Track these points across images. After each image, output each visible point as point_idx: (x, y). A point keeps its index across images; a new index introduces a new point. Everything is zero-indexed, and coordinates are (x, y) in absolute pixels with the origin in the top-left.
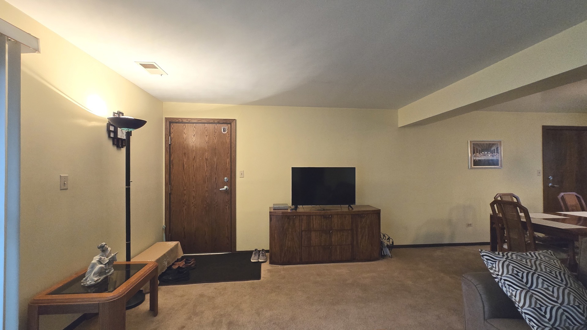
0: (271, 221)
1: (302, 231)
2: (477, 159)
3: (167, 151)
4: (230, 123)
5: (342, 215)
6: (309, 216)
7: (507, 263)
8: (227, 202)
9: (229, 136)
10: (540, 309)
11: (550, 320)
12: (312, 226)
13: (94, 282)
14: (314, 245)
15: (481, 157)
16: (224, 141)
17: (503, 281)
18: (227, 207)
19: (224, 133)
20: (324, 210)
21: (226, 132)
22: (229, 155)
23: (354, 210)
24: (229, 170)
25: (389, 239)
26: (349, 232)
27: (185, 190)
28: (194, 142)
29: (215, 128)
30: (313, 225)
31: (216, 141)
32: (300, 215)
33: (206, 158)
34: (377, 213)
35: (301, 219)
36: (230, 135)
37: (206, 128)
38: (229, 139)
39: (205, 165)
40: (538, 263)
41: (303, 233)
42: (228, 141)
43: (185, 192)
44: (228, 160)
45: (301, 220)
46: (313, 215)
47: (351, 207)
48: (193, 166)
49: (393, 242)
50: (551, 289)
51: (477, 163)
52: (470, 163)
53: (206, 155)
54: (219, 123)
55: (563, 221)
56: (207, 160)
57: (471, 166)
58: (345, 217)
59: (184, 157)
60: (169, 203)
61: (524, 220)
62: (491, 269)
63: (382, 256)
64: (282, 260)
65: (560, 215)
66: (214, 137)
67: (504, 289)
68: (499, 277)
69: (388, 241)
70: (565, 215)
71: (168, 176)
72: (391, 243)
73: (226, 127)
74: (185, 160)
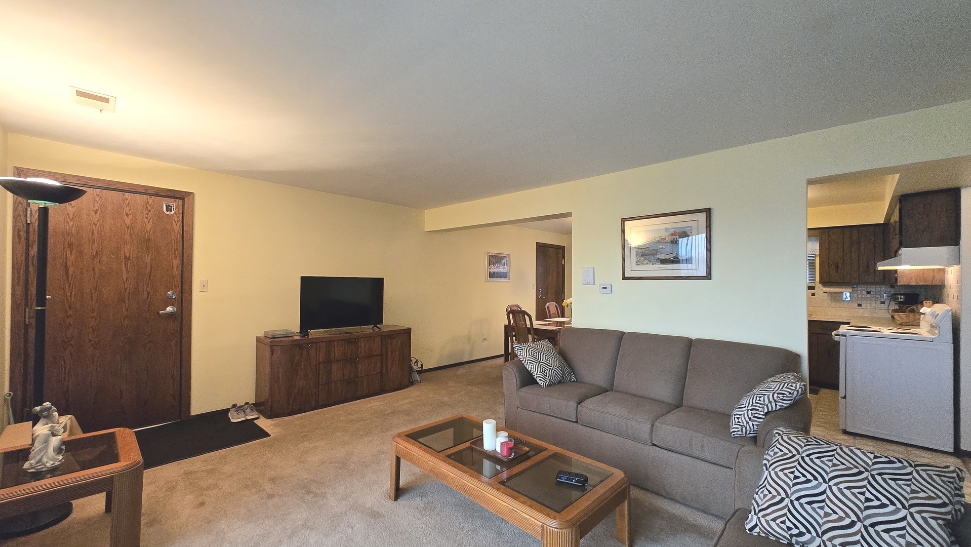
0: (272, 355)
1: (319, 364)
2: (492, 271)
3: (19, 237)
4: (182, 197)
5: (368, 337)
6: (329, 342)
7: (528, 349)
8: (172, 334)
9: (178, 221)
10: (544, 372)
11: (549, 377)
12: (333, 355)
13: (59, 461)
14: (336, 380)
15: (494, 269)
16: (168, 227)
17: (527, 361)
18: (173, 343)
19: (168, 213)
20: (346, 333)
21: (173, 212)
22: (179, 253)
23: (382, 330)
24: (177, 280)
25: (416, 362)
26: (378, 357)
27: (69, 316)
28: (95, 225)
29: (148, 202)
30: (335, 355)
31: (149, 227)
32: (316, 342)
33: (126, 257)
34: (408, 332)
35: (318, 347)
36: (180, 218)
37: (127, 199)
38: (179, 224)
39: (124, 269)
40: (543, 346)
41: (321, 365)
42: (177, 228)
43: (71, 320)
44: (176, 262)
45: (318, 350)
46: (334, 341)
47: (378, 327)
48: (93, 269)
49: (422, 365)
50: (549, 360)
51: (492, 275)
52: (487, 275)
53: (126, 250)
54: (156, 195)
55: (549, 325)
56: (127, 259)
57: (487, 279)
58: (374, 340)
59: (68, 252)
60: (22, 345)
61: (529, 326)
62: (520, 355)
63: (411, 383)
64: (290, 408)
65: (547, 321)
66: (147, 218)
67: (527, 366)
68: (525, 359)
69: (416, 364)
70: (549, 321)
71: (19, 290)
72: (420, 366)
73: (174, 204)
74: (72, 258)
